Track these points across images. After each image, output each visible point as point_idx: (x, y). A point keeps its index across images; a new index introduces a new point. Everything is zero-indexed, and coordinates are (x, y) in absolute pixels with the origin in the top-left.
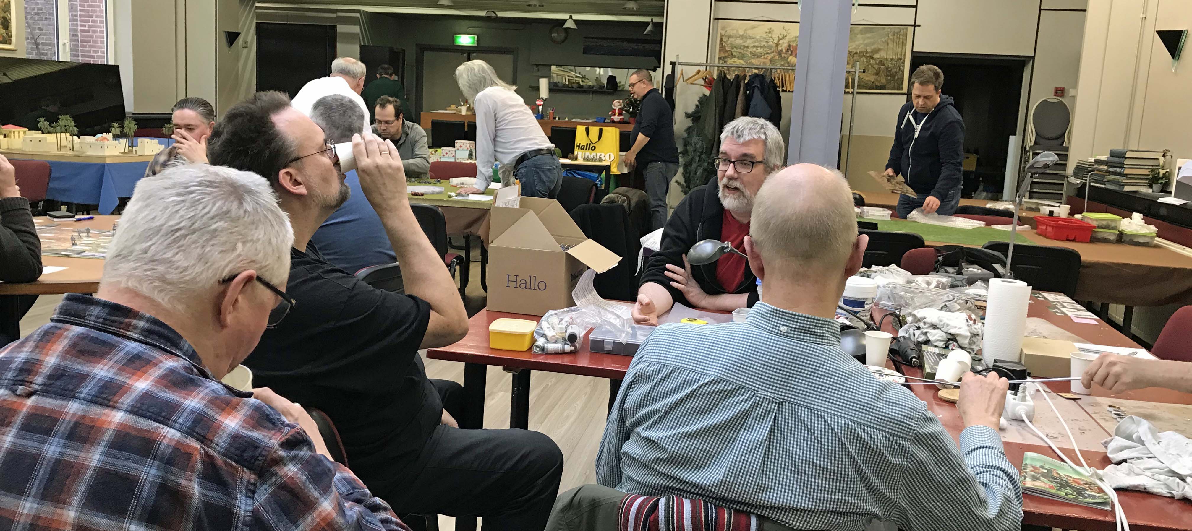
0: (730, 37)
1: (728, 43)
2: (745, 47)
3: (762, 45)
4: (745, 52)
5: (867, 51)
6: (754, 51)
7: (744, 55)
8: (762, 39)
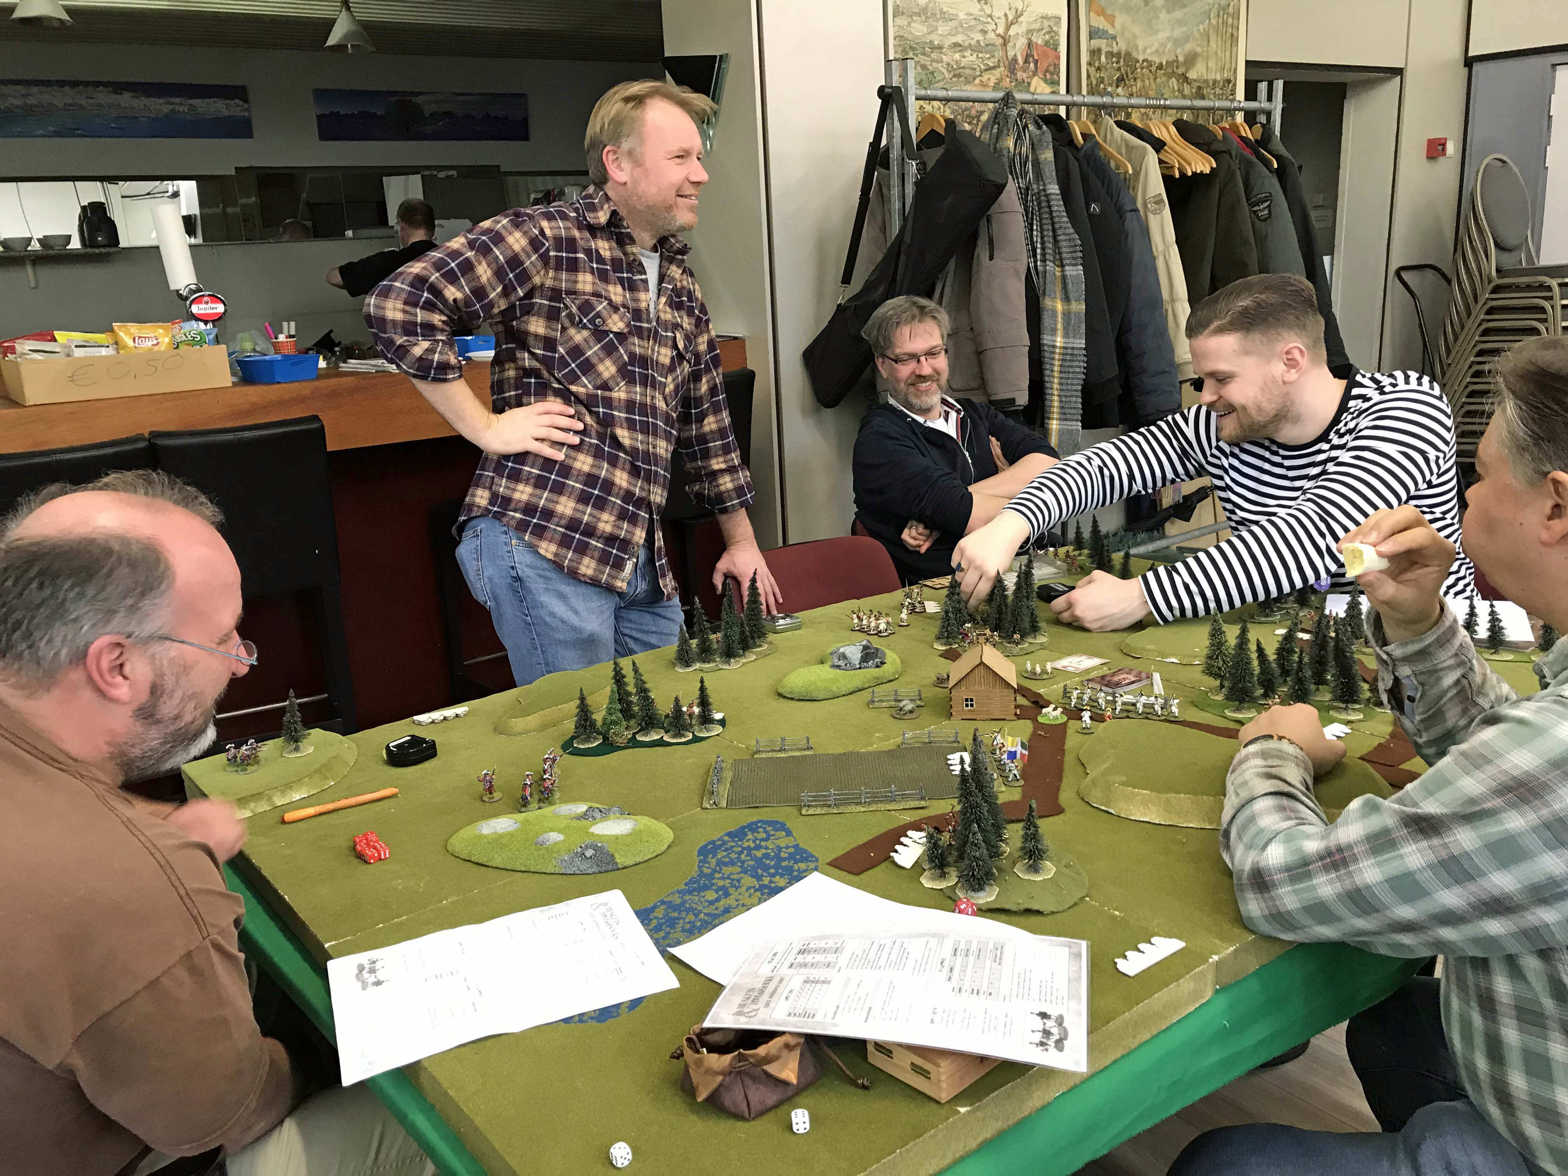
2: (932, 46)
3: (973, 43)
4: (935, 65)
5: (1177, 61)
6: (957, 62)
7: (932, 73)
8: (973, 23)
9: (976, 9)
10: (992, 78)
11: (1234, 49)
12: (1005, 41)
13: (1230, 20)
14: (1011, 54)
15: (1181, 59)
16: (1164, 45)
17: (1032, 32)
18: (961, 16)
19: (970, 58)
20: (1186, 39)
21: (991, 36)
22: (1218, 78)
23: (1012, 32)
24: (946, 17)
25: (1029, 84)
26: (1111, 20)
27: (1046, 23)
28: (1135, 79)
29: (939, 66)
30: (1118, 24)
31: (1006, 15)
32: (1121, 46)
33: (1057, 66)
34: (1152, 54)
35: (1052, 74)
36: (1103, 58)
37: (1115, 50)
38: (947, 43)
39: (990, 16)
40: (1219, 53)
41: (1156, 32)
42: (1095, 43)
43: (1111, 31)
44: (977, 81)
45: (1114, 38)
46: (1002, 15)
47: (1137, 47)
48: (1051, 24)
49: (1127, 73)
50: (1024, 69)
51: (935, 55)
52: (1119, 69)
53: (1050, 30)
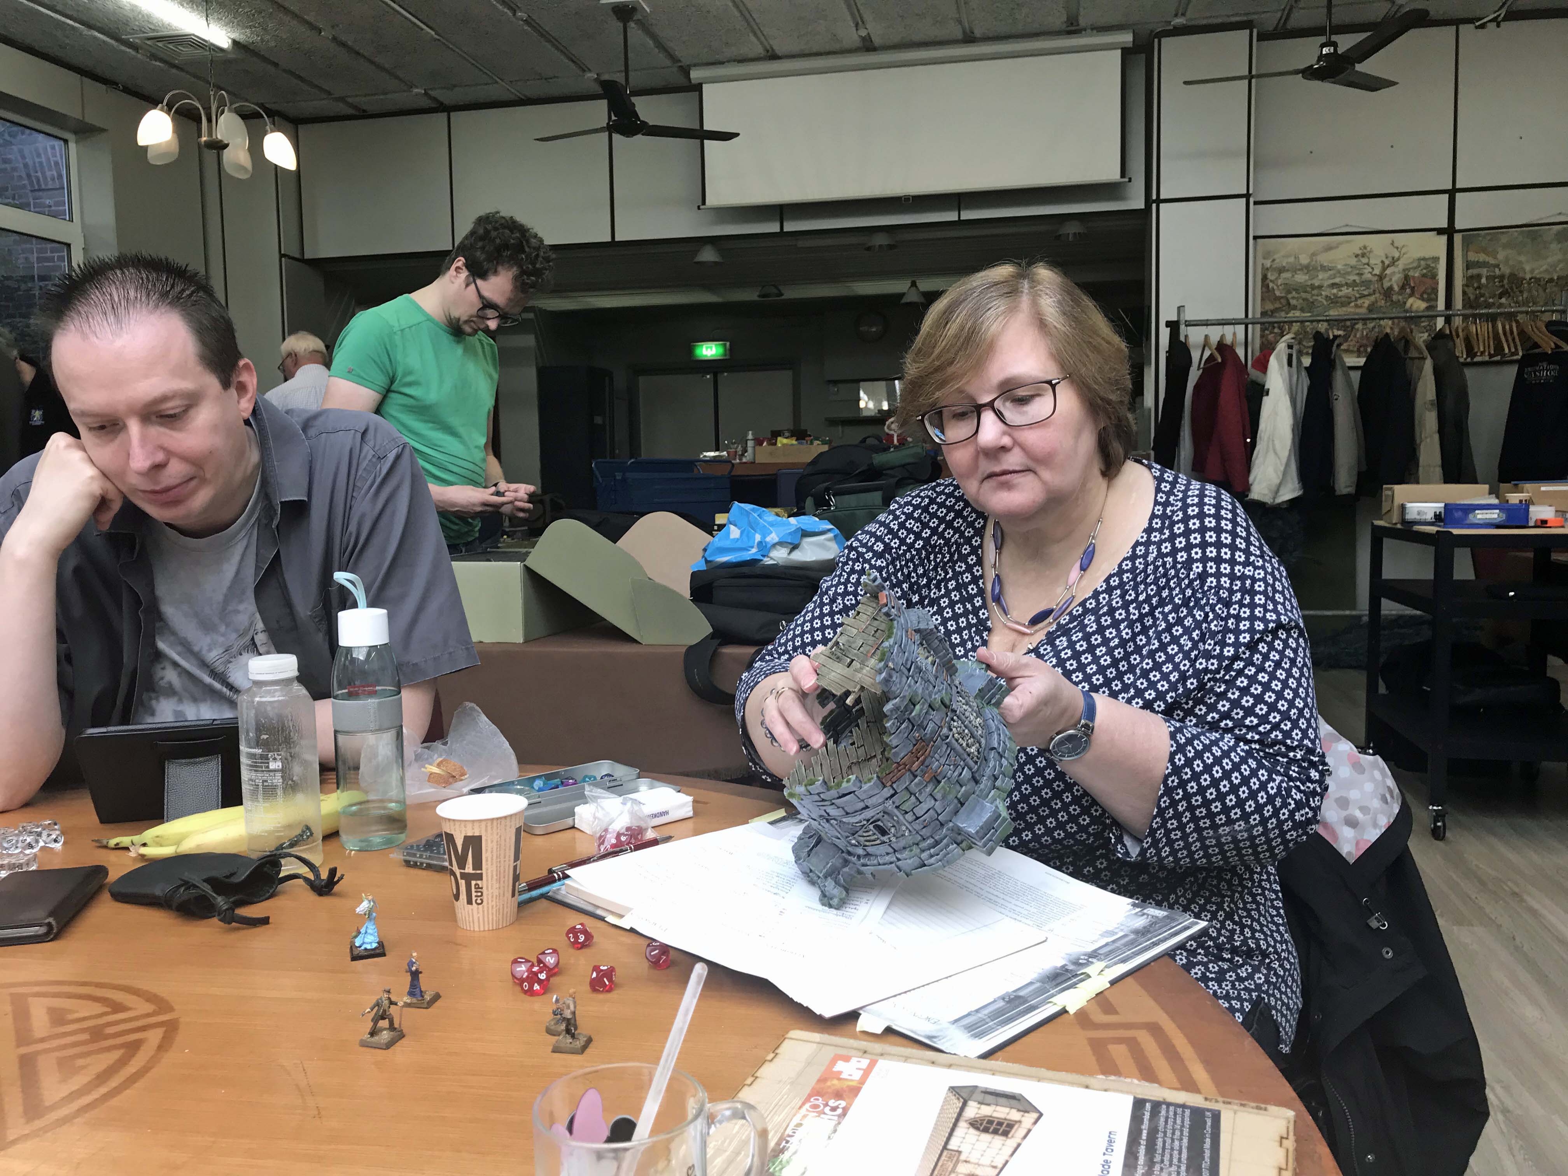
0: (1281, 270)
1: (1280, 282)
2: (1313, 287)
3: (1349, 282)
4: (1315, 297)
6: (1334, 294)
7: (1313, 302)
8: (1350, 269)
9: (1353, 261)
10: (1367, 302)
12: (1381, 277)
14: (1386, 284)
16: (1554, 266)
17: (1409, 270)
18: (1339, 267)
19: (1345, 291)
21: (1367, 276)
23: (1388, 272)
24: (1324, 268)
25: (1405, 303)
26: (1493, 254)
27: (1422, 263)
28: (1521, 292)
29: (1319, 298)
30: (1501, 256)
31: (1383, 262)
32: (1506, 270)
33: (1435, 291)
34: (1541, 273)
35: (1429, 294)
36: (1484, 281)
37: (1497, 273)
38: (1326, 284)
39: (1368, 264)
41: (1547, 258)
42: (1473, 271)
43: (1492, 261)
44: (1352, 304)
45: (1498, 266)
46: (1378, 262)
47: (1524, 270)
48: (1429, 262)
49: (1511, 288)
50: (1399, 294)
51: (1315, 292)
52: (1503, 286)
53: (1427, 267)
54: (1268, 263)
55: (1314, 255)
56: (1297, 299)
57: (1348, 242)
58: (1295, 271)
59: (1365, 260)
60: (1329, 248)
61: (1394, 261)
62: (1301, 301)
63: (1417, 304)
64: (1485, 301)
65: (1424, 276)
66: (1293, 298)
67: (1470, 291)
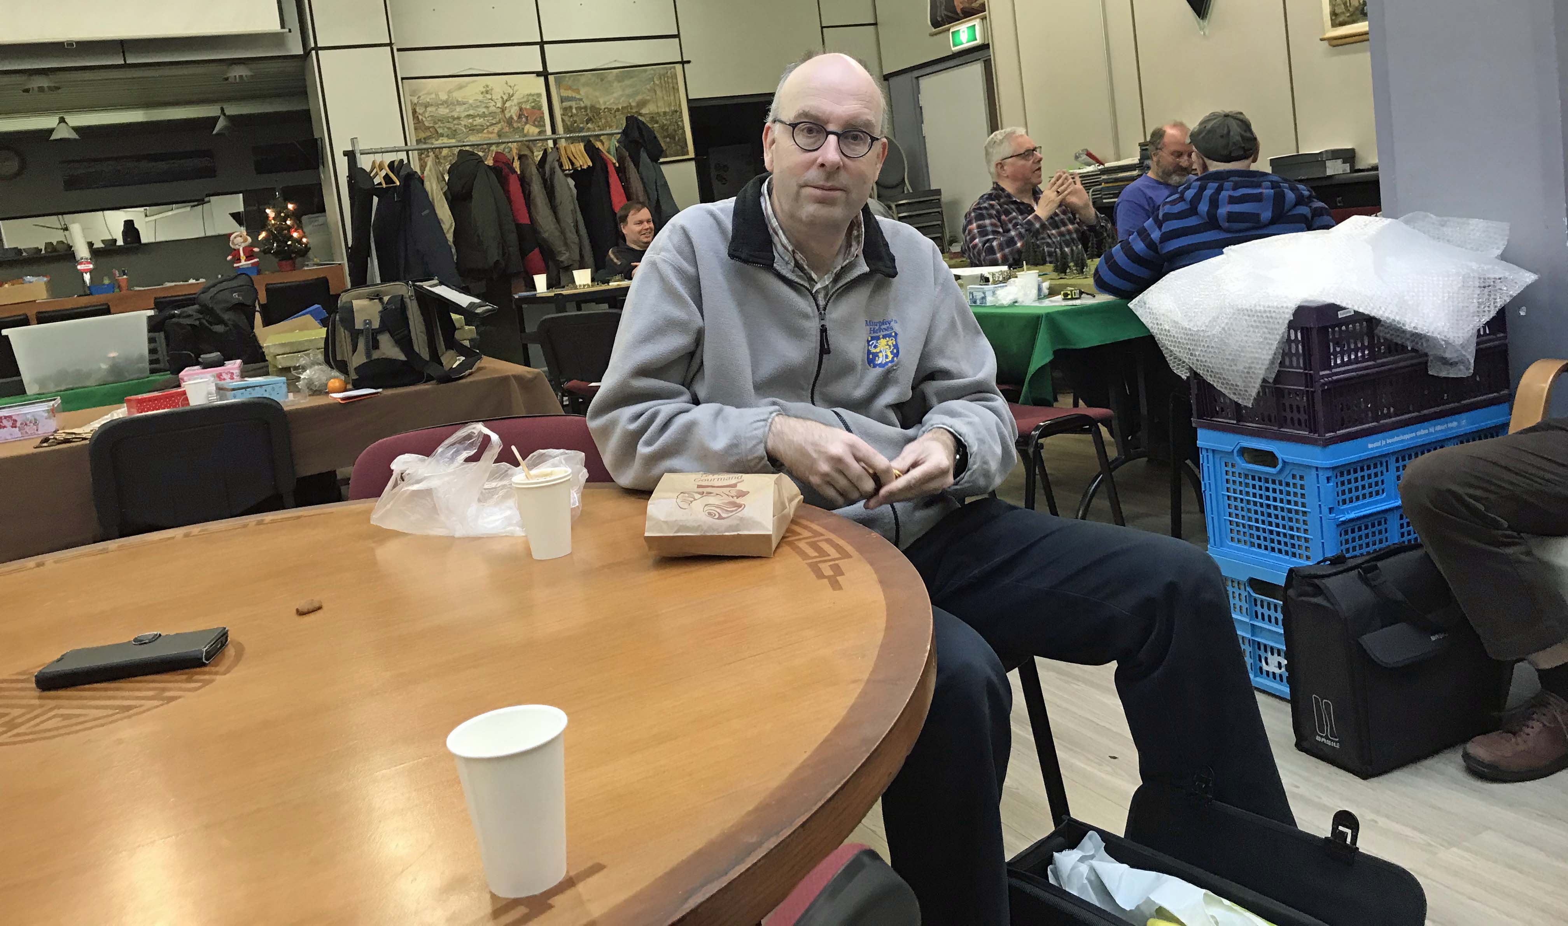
0: (426, 105)
1: (426, 115)
2: (454, 119)
3: (480, 113)
4: (456, 126)
5: (631, 106)
6: (470, 123)
7: (455, 130)
8: (479, 104)
9: (480, 97)
10: (496, 129)
11: (677, 95)
12: (503, 110)
13: (670, 80)
14: (508, 116)
15: (633, 104)
16: (618, 98)
17: (520, 103)
18: (471, 102)
19: (479, 121)
20: (637, 93)
21: (492, 109)
22: (667, 110)
23: (507, 104)
24: (459, 103)
25: (523, 129)
26: (577, 91)
27: (531, 98)
28: (600, 119)
29: (460, 127)
30: (583, 91)
31: (502, 97)
32: (588, 103)
33: (542, 118)
34: (611, 104)
35: (539, 122)
36: (574, 111)
37: (583, 105)
38: (463, 115)
39: (491, 99)
40: (666, 98)
41: (613, 93)
42: (566, 104)
43: (578, 97)
44: (485, 131)
45: (581, 100)
46: (499, 97)
47: (599, 102)
48: (535, 97)
49: (594, 117)
50: (517, 122)
51: (455, 122)
52: (587, 115)
53: (534, 101)
54: (415, 100)
55: (450, 92)
56: (443, 128)
57: (474, 82)
58: (438, 105)
59: (489, 96)
60: (460, 87)
61: (510, 97)
62: (446, 130)
63: (532, 130)
64: (578, 126)
65: (533, 107)
66: (440, 127)
67: (566, 118)
